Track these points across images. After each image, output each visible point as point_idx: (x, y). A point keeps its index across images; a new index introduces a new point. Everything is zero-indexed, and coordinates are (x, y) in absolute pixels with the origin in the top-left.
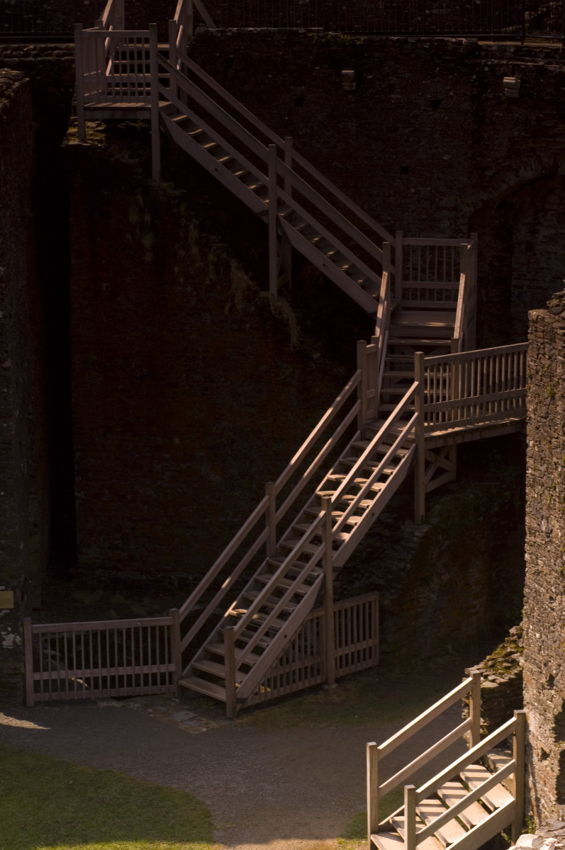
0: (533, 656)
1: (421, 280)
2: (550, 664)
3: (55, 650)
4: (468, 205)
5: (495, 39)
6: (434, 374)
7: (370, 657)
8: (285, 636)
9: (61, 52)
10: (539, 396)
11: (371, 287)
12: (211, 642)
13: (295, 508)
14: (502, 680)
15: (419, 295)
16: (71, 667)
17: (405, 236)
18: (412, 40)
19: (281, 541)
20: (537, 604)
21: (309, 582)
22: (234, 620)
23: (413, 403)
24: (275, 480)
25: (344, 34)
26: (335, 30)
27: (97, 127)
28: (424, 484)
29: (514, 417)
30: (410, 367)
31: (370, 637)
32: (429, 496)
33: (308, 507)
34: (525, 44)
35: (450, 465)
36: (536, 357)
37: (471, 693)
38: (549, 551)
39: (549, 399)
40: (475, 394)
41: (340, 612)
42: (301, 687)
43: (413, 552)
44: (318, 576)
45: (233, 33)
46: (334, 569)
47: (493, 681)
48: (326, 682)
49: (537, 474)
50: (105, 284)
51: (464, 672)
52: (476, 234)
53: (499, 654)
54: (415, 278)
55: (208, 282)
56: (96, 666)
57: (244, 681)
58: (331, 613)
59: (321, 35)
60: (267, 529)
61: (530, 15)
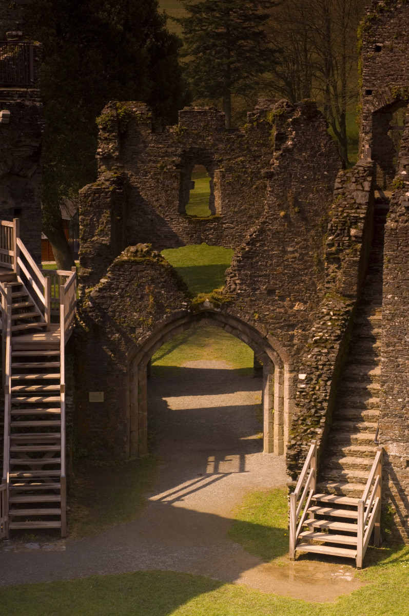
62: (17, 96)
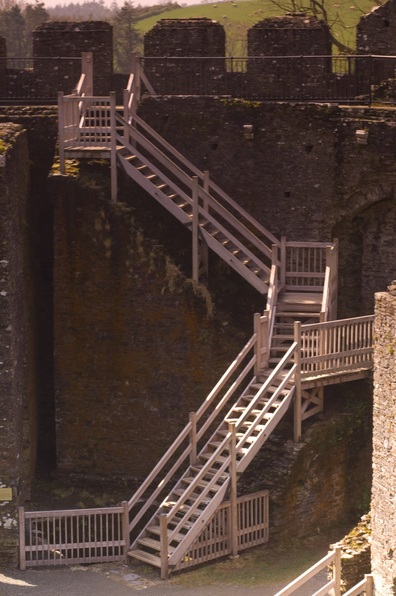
0: (378, 536)
1: (299, 271)
2: (390, 541)
3: (41, 530)
4: (331, 219)
5: (351, 104)
6: (308, 337)
7: (262, 536)
8: (203, 521)
9: (49, 111)
10: (382, 353)
11: (263, 275)
12: (150, 525)
13: (210, 431)
14: (356, 553)
15: (297, 282)
16: (52, 542)
17: (287, 240)
18: (292, 104)
19: (200, 454)
20: (381, 499)
21: (219, 483)
22: (167, 509)
23: (293, 357)
24: (196, 411)
25: (246, 100)
26: (239, 97)
27: (73, 163)
28: (301, 414)
29: (364, 368)
30: (291, 332)
31: (262, 522)
32: (305, 423)
33: (219, 430)
34: (372, 107)
35: (318, 401)
36: (380, 325)
37: (334, 562)
38: (389, 462)
39: (390, 355)
40: (337, 351)
41: (241, 504)
42: (213, 557)
43: (293, 462)
44: (226, 478)
45: (168, 99)
46: (238, 474)
47: (350, 553)
48: (232, 554)
49: (381, 407)
50: (78, 273)
51: (329, 547)
52: (337, 239)
53: (353, 534)
54: (295, 270)
55: (150, 272)
56: (69, 542)
57: (174, 552)
58: (235, 505)
59: (229, 100)
60: (190, 445)
61: (375, 87)
62: (383, 115)
